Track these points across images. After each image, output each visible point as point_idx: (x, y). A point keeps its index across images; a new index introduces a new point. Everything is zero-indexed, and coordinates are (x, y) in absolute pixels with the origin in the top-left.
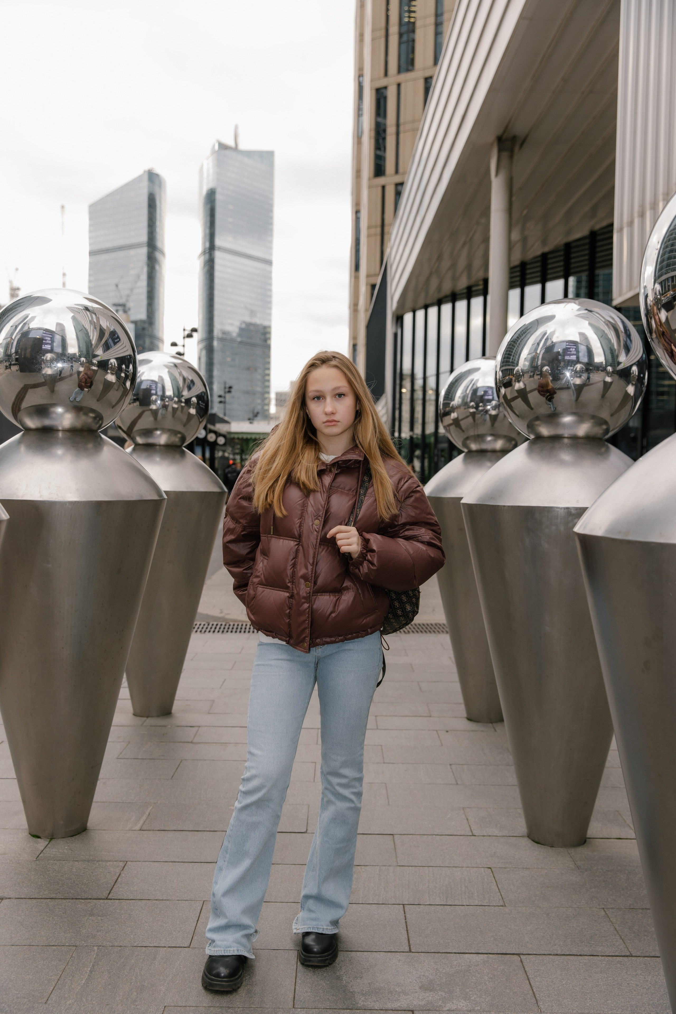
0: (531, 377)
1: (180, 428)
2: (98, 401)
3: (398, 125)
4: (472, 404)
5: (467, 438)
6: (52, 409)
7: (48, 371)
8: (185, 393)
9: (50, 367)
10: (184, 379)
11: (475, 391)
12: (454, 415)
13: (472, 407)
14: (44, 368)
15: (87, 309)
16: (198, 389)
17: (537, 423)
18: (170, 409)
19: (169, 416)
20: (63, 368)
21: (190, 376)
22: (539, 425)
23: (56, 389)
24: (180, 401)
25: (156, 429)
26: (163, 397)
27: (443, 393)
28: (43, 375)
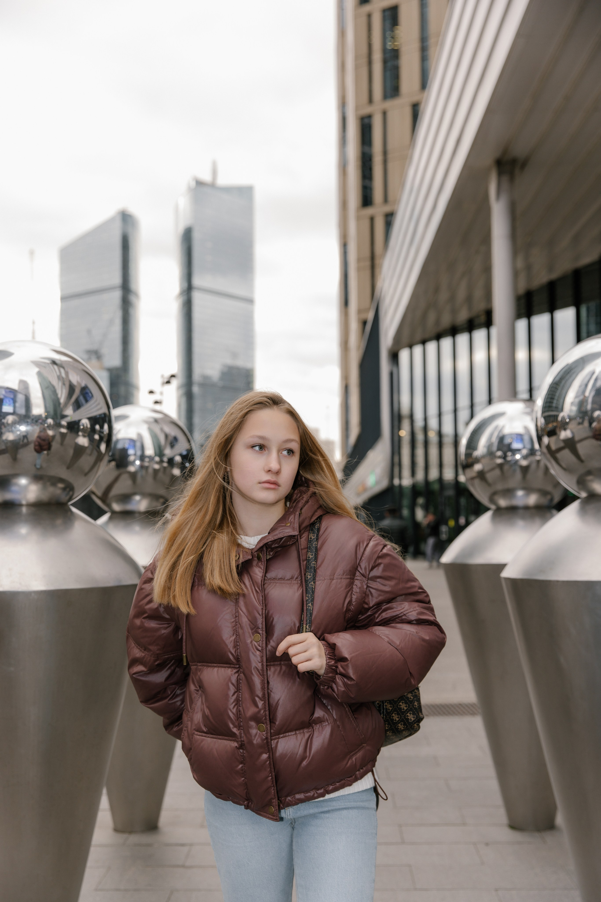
0: (579, 424)
1: (162, 492)
2: (68, 468)
3: (385, 153)
4: (499, 453)
5: (495, 493)
6: (15, 481)
7: (10, 436)
8: (168, 452)
9: (12, 431)
10: (166, 436)
11: (501, 439)
12: (478, 467)
13: (500, 457)
14: (5, 433)
15: (54, 362)
16: (182, 447)
17: (590, 478)
18: (150, 471)
19: (150, 479)
20: (27, 432)
21: (173, 432)
22: (592, 481)
23: (19, 456)
24: (161, 461)
25: (135, 494)
26: (142, 458)
27: (464, 442)
28: (3, 441)
